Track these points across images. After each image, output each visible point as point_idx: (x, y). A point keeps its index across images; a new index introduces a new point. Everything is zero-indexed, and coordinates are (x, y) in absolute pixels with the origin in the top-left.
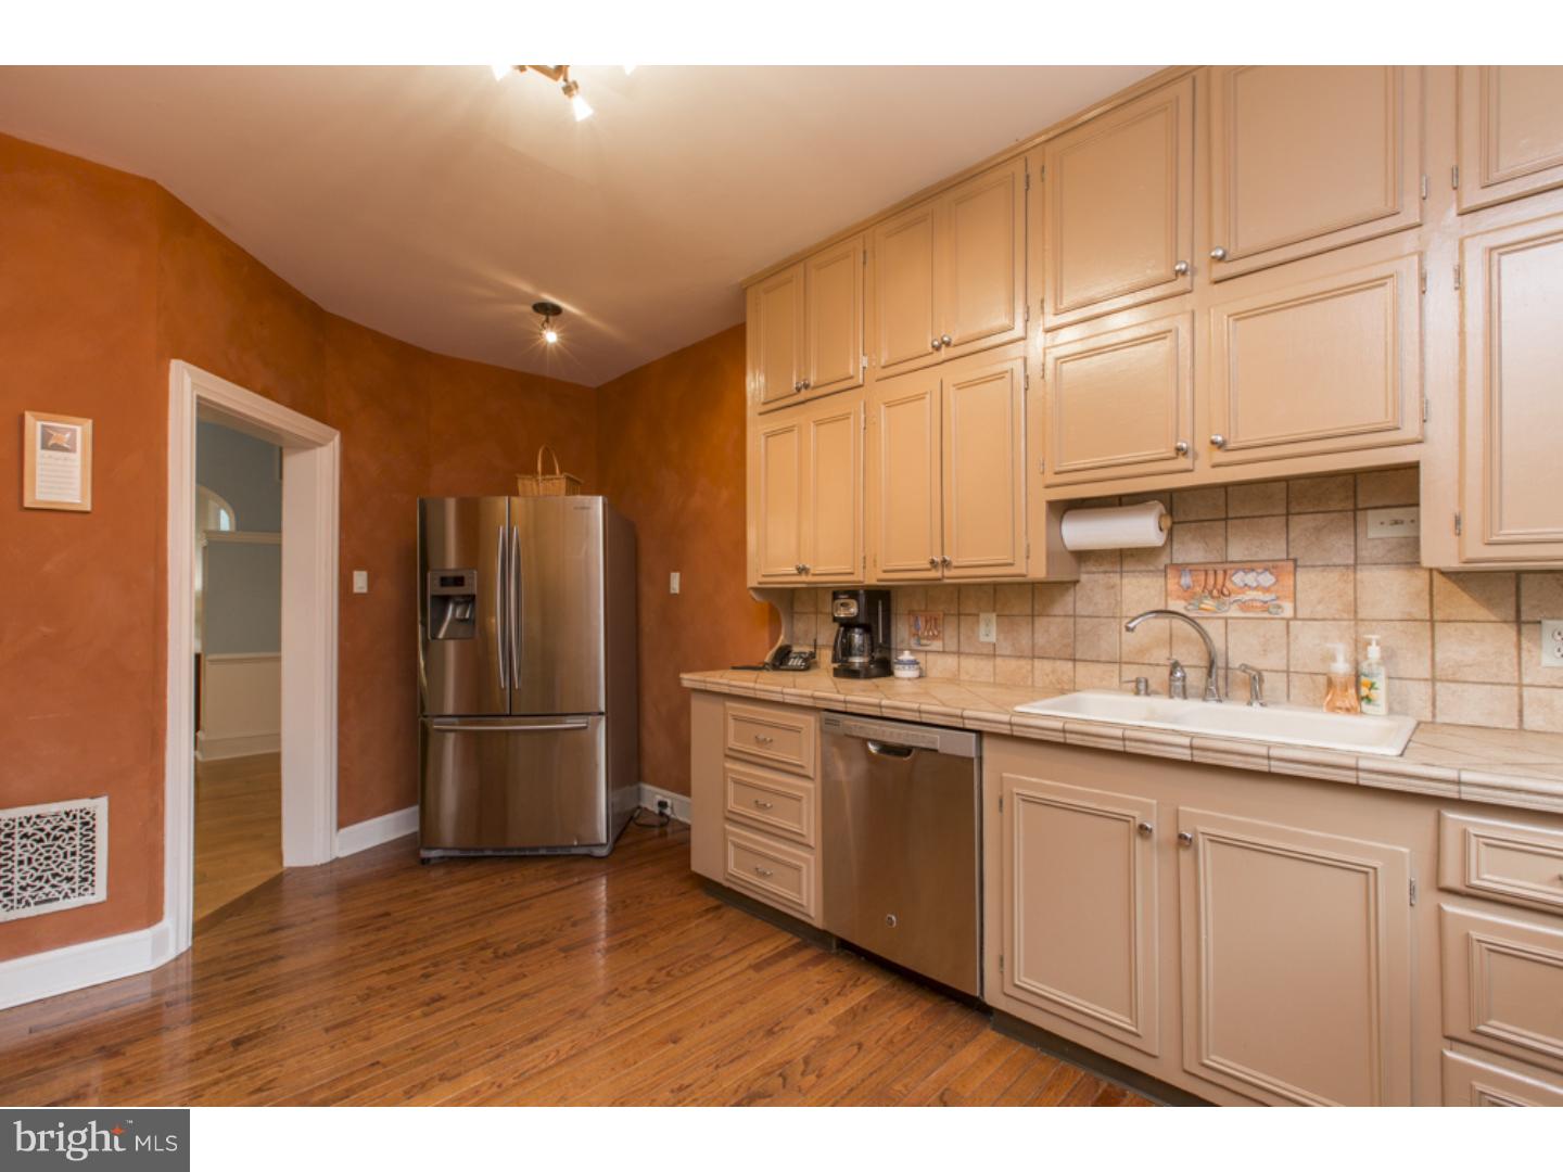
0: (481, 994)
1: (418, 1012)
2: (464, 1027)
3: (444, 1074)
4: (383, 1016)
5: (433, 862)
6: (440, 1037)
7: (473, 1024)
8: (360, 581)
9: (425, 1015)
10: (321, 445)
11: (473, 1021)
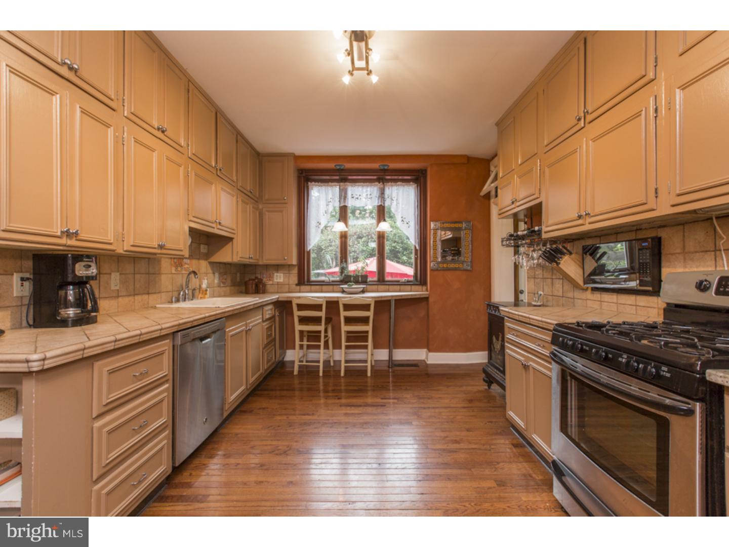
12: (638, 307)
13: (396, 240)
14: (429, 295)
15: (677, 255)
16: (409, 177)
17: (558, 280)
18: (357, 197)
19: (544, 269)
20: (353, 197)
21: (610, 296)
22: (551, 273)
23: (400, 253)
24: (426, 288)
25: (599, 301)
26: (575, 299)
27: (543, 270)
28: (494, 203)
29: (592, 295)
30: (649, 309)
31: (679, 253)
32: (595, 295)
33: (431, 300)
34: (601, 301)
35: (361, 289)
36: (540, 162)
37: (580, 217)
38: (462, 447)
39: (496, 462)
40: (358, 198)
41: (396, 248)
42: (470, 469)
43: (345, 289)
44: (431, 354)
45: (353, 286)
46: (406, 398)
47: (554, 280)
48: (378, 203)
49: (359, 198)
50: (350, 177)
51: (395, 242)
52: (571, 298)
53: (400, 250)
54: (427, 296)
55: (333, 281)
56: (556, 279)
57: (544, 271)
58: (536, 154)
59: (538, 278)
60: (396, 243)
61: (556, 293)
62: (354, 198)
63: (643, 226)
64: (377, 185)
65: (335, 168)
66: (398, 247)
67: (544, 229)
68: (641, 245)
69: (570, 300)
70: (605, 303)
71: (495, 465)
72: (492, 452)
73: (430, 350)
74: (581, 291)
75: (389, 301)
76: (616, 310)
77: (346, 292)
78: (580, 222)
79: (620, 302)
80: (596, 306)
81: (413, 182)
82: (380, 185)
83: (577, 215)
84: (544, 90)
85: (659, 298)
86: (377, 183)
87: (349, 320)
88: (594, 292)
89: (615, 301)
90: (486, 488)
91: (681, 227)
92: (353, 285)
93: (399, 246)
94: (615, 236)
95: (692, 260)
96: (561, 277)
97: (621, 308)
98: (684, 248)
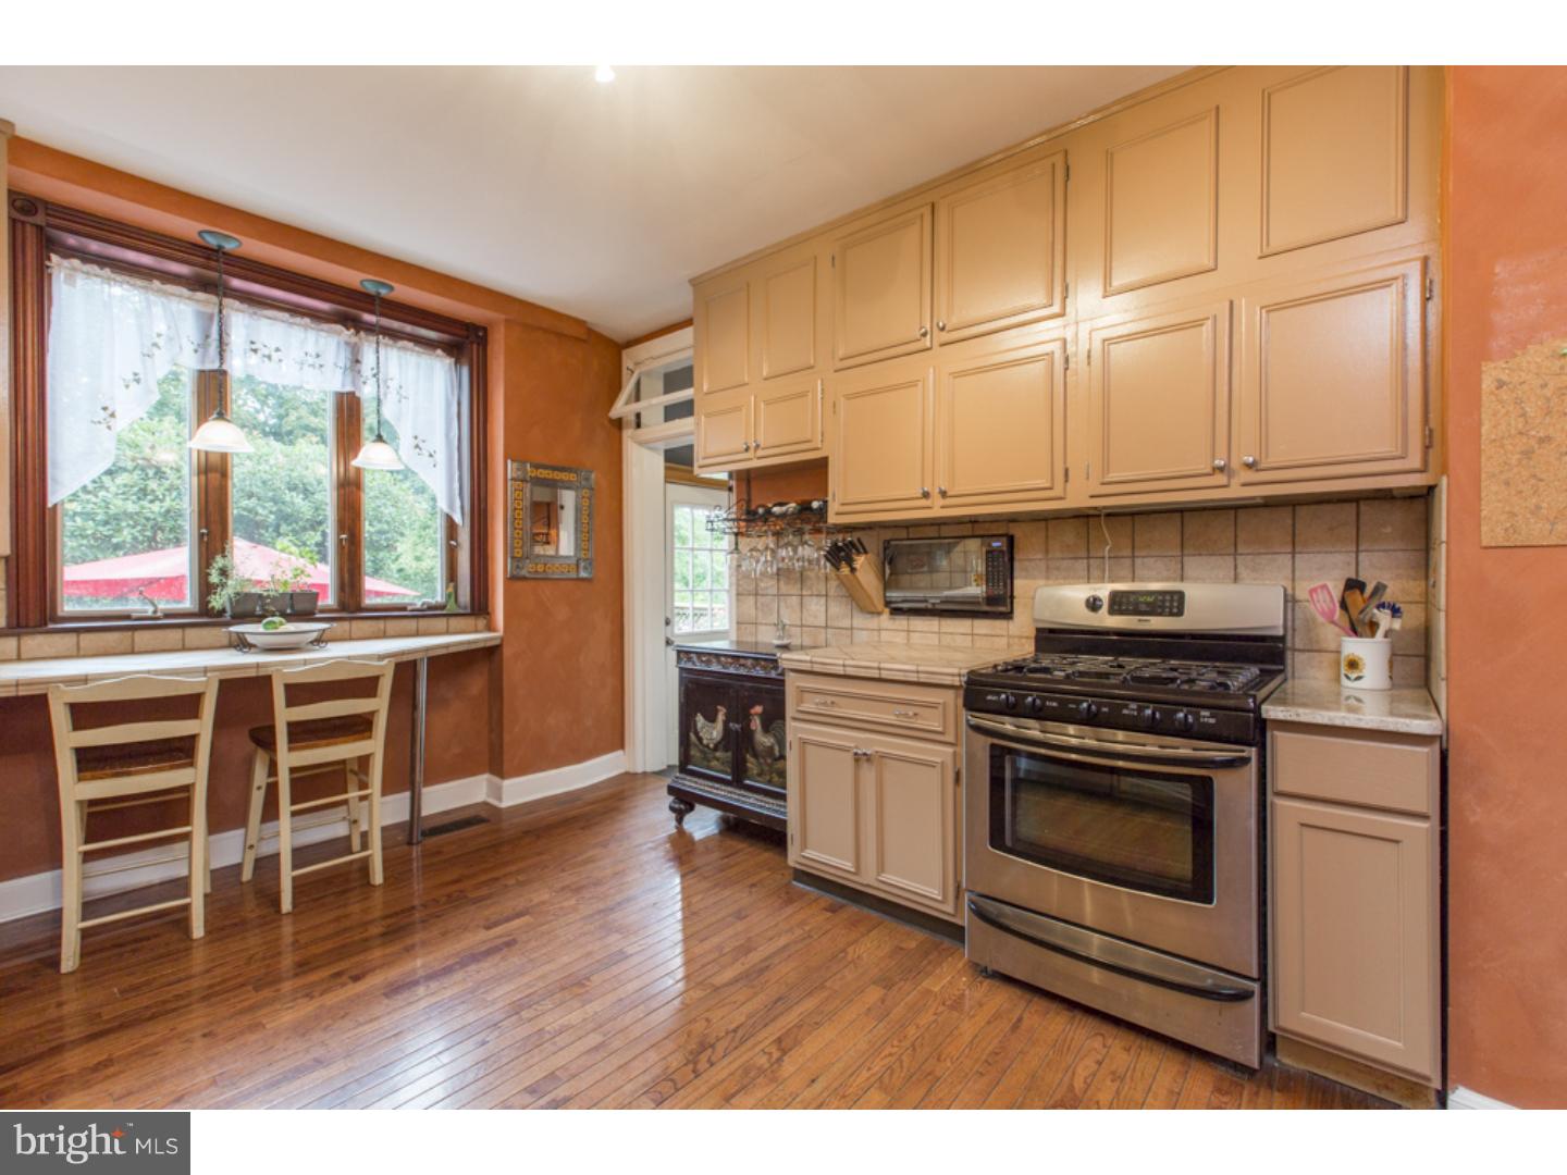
12: (976, 637)
13: (255, 489)
14: (502, 639)
15: (1038, 562)
16: (432, 335)
17: (814, 598)
18: (267, 353)
19: (781, 577)
20: (255, 351)
21: (928, 623)
22: (799, 586)
23: (267, 529)
24: (485, 622)
25: (904, 631)
26: (855, 631)
27: (778, 580)
28: (632, 438)
29: (892, 622)
30: (994, 638)
31: (1040, 560)
32: (897, 622)
33: (507, 652)
34: (908, 631)
35: (314, 636)
36: (822, 385)
37: (926, 495)
38: (767, 953)
39: (841, 952)
40: (269, 357)
41: (257, 514)
42: (822, 987)
43: (250, 639)
44: (507, 783)
45: (282, 629)
46: (543, 903)
47: (805, 599)
48: (343, 385)
49: (275, 356)
50: (236, 283)
51: (250, 496)
52: (846, 629)
53: (270, 520)
54: (497, 642)
55: (167, 616)
56: (811, 595)
57: (782, 583)
58: (812, 367)
59: (767, 595)
60: (254, 500)
61: (809, 621)
62: (260, 353)
64: (339, 334)
65: (198, 240)
66: (260, 511)
67: (833, 508)
68: (989, 545)
69: (844, 632)
70: (917, 634)
71: (844, 958)
72: (816, 937)
73: (502, 775)
74: (869, 616)
75: (414, 664)
76: (937, 643)
77: (254, 646)
79: (943, 630)
80: (900, 638)
81: (444, 350)
82: (348, 334)
83: (921, 491)
84: (833, 258)
85: (1010, 622)
86: (339, 327)
87: (303, 733)
88: (896, 617)
89: (936, 629)
90: (879, 1004)
91: (1043, 524)
92: (281, 624)
93: (264, 508)
94: (936, 528)
95: (1058, 569)
96: (824, 593)
97: (947, 640)
98: (1047, 551)
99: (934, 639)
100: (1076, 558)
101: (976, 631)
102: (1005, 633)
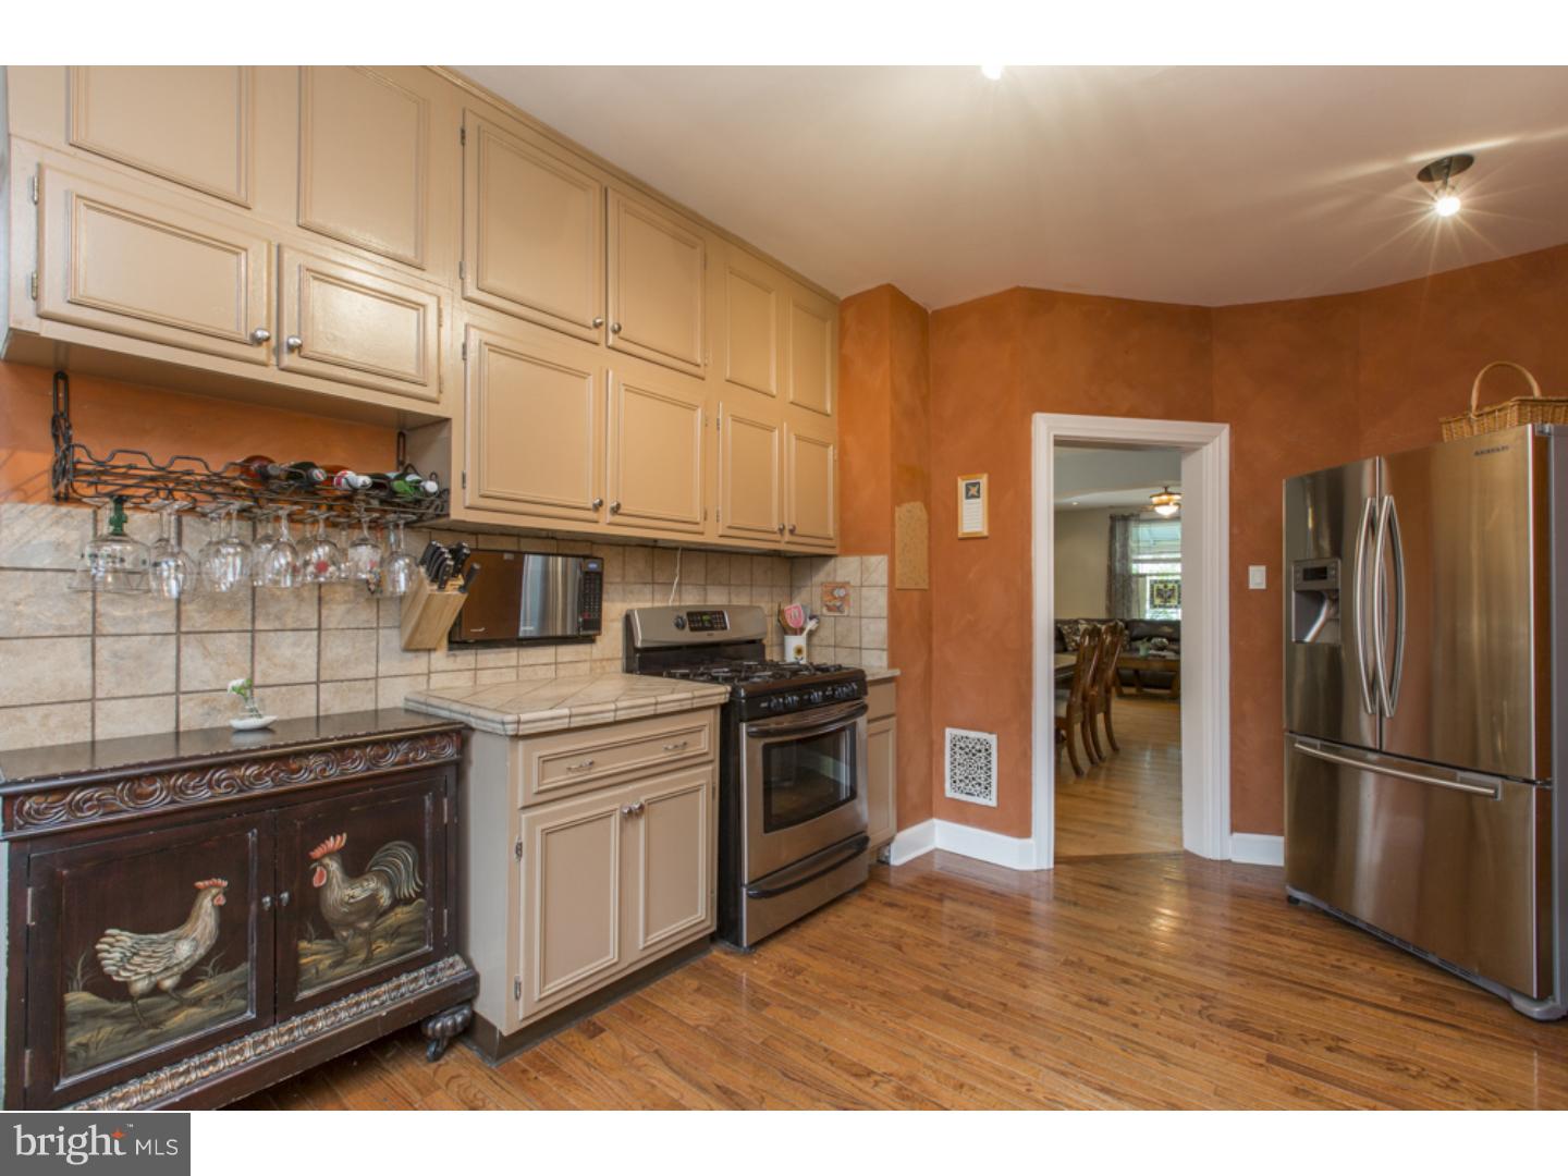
0: (1135, 1025)
1: (1075, 998)
2: (1083, 1035)
3: (1018, 1048)
4: (1055, 982)
5: (1301, 905)
6: (1058, 1025)
7: (1091, 1039)
8: (1257, 577)
9: (1077, 1005)
10: (1206, 444)
11: (1094, 1036)
12: (559, 665)
15: (616, 585)
17: (288, 633)
21: (504, 655)
25: (470, 670)
26: (382, 681)
29: (452, 659)
30: (577, 664)
31: (619, 583)
32: (459, 659)
34: (476, 669)
52: (363, 680)
56: (282, 630)
61: (275, 674)
63: (558, 536)
68: (586, 566)
69: (358, 685)
70: (488, 672)
76: (514, 678)
78: (591, 515)
79: (523, 662)
80: (463, 681)
83: (591, 501)
85: (594, 645)
88: (457, 652)
89: (514, 663)
91: (621, 549)
94: (515, 539)
95: (632, 592)
96: (315, 625)
97: (526, 673)
98: (623, 577)
99: (510, 675)
100: (645, 583)
101: (559, 660)
102: (588, 658)
